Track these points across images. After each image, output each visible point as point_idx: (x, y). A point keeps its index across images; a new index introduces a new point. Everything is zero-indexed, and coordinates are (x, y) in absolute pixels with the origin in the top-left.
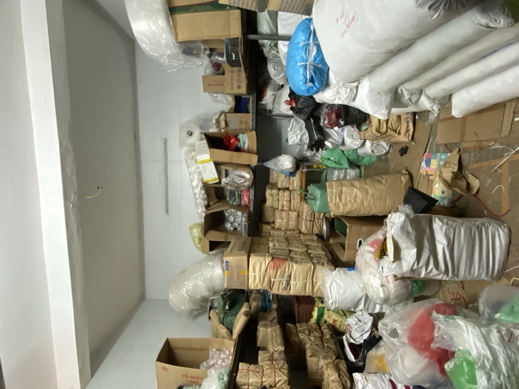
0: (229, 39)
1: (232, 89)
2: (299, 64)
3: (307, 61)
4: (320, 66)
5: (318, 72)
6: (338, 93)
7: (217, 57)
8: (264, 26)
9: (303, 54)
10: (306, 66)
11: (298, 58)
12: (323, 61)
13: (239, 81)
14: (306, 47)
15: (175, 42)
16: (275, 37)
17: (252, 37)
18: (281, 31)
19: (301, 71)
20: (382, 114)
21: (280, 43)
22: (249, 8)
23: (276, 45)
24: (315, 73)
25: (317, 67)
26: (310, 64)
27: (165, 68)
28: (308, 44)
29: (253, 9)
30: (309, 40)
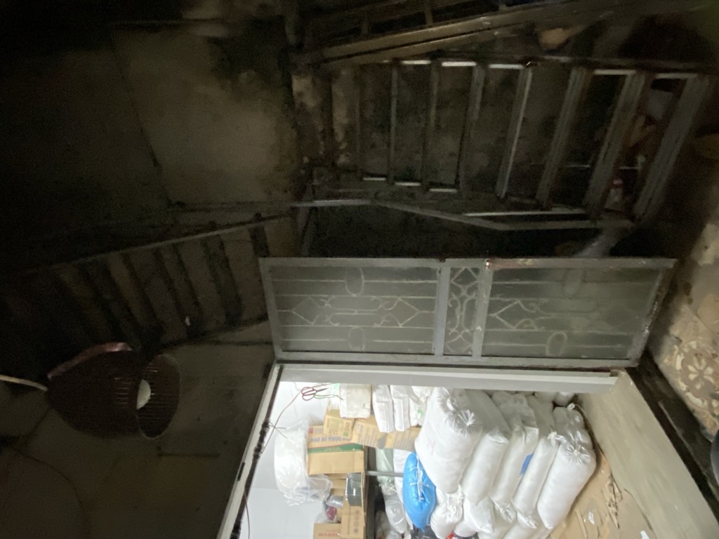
0: (352, 474)
1: (348, 533)
2: (411, 484)
3: (417, 481)
4: (428, 486)
5: (426, 490)
6: (447, 510)
7: (334, 501)
8: (382, 463)
9: (414, 476)
10: (416, 485)
11: (410, 480)
12: (429, 481)
13: (357, 524)
14: (415, 471)
15: (307, 475)
16: (392, 474)
17: (372, 473)
18: (397, 469)
19: (413, 489)
20: (488, 528)
21: (397, 479)
22: (369, 445)
23: (393, 482)
24: (424, 490)
25: (426, 487)
26: (420, 484)
27: (289, 501)
28: (417, 470)
29: (372, 446)
30: (416, 466)
